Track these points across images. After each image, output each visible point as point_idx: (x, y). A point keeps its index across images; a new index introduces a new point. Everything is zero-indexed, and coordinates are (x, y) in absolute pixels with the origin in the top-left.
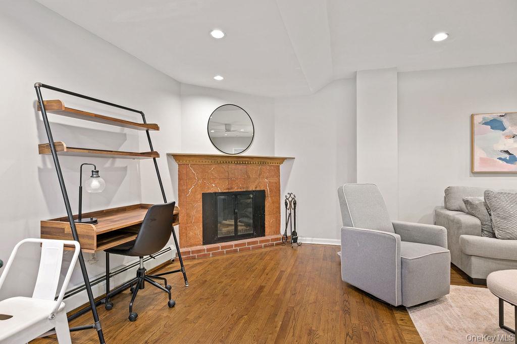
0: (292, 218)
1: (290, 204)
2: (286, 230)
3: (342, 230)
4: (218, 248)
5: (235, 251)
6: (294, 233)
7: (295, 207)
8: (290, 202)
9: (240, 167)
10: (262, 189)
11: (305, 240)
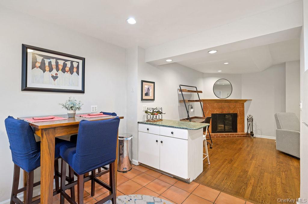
0: (250, 125)
1: (250, 120)
2: (248, 131)
3: (276, 130)
4: (218, 135)
5: (225, 137)
6: (252, 132)
7: (252, 121)
8: (250, 119)
9: (227, 104)
10: (236, 112)
11: (258, 136)
